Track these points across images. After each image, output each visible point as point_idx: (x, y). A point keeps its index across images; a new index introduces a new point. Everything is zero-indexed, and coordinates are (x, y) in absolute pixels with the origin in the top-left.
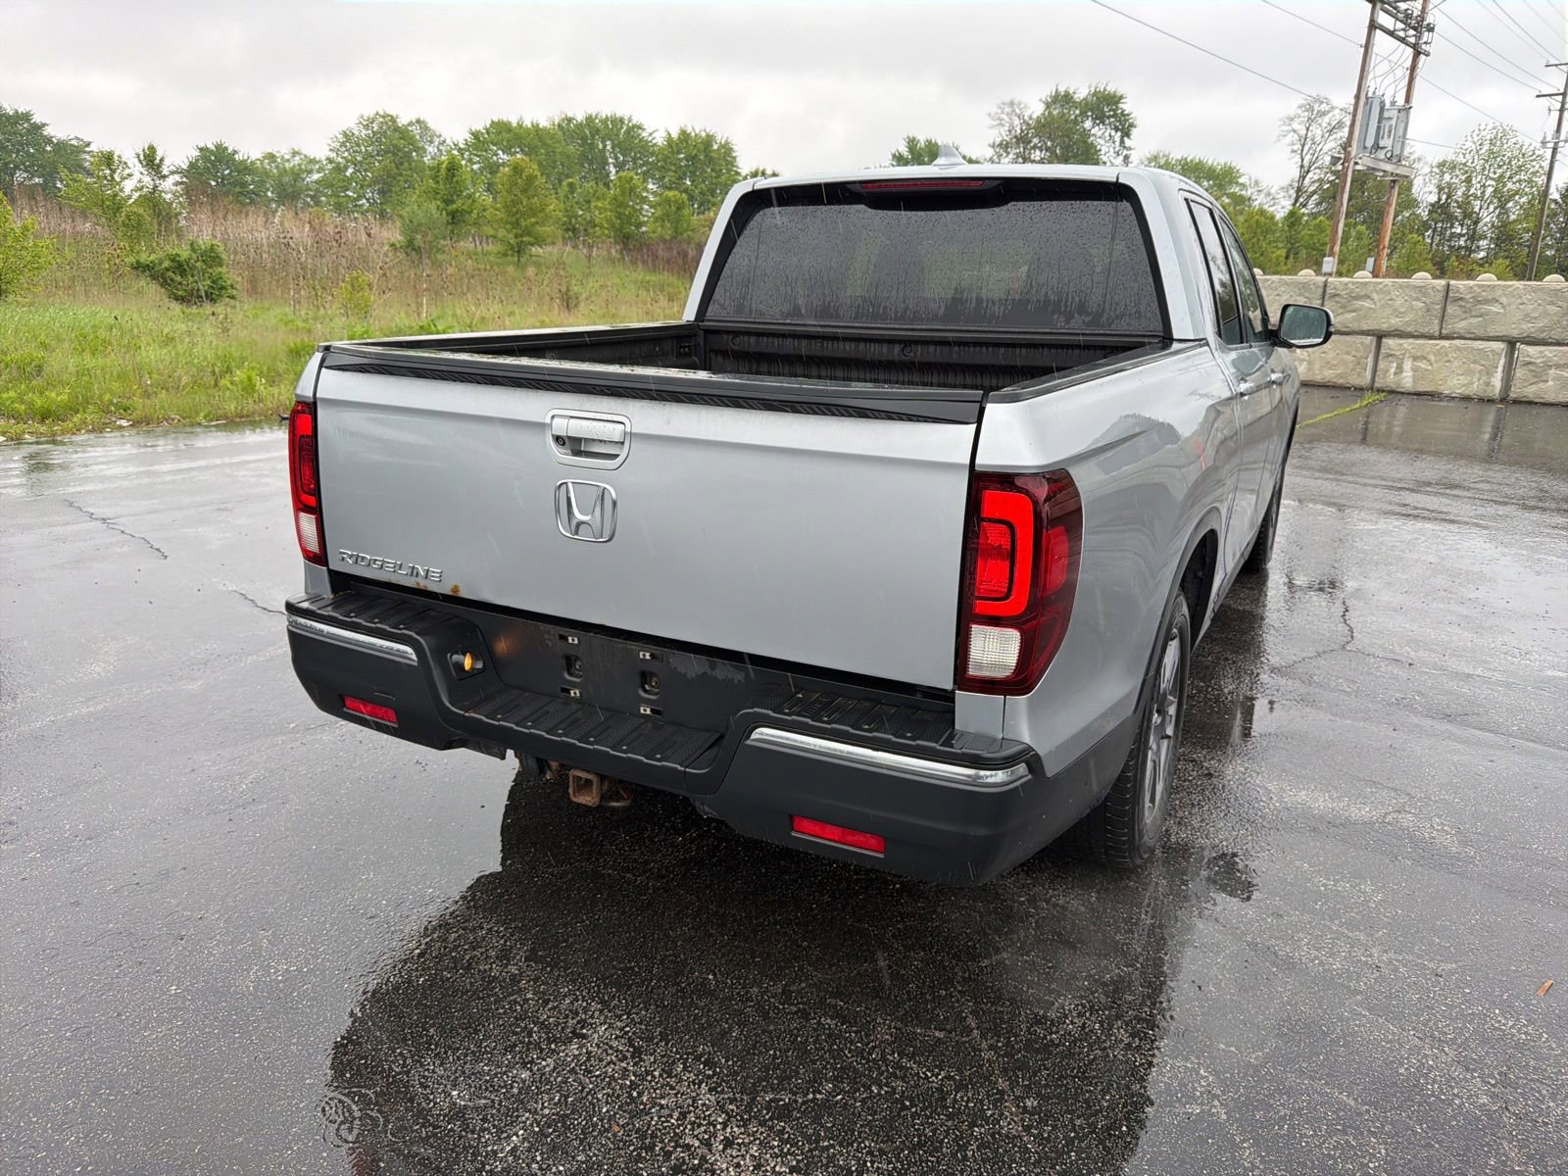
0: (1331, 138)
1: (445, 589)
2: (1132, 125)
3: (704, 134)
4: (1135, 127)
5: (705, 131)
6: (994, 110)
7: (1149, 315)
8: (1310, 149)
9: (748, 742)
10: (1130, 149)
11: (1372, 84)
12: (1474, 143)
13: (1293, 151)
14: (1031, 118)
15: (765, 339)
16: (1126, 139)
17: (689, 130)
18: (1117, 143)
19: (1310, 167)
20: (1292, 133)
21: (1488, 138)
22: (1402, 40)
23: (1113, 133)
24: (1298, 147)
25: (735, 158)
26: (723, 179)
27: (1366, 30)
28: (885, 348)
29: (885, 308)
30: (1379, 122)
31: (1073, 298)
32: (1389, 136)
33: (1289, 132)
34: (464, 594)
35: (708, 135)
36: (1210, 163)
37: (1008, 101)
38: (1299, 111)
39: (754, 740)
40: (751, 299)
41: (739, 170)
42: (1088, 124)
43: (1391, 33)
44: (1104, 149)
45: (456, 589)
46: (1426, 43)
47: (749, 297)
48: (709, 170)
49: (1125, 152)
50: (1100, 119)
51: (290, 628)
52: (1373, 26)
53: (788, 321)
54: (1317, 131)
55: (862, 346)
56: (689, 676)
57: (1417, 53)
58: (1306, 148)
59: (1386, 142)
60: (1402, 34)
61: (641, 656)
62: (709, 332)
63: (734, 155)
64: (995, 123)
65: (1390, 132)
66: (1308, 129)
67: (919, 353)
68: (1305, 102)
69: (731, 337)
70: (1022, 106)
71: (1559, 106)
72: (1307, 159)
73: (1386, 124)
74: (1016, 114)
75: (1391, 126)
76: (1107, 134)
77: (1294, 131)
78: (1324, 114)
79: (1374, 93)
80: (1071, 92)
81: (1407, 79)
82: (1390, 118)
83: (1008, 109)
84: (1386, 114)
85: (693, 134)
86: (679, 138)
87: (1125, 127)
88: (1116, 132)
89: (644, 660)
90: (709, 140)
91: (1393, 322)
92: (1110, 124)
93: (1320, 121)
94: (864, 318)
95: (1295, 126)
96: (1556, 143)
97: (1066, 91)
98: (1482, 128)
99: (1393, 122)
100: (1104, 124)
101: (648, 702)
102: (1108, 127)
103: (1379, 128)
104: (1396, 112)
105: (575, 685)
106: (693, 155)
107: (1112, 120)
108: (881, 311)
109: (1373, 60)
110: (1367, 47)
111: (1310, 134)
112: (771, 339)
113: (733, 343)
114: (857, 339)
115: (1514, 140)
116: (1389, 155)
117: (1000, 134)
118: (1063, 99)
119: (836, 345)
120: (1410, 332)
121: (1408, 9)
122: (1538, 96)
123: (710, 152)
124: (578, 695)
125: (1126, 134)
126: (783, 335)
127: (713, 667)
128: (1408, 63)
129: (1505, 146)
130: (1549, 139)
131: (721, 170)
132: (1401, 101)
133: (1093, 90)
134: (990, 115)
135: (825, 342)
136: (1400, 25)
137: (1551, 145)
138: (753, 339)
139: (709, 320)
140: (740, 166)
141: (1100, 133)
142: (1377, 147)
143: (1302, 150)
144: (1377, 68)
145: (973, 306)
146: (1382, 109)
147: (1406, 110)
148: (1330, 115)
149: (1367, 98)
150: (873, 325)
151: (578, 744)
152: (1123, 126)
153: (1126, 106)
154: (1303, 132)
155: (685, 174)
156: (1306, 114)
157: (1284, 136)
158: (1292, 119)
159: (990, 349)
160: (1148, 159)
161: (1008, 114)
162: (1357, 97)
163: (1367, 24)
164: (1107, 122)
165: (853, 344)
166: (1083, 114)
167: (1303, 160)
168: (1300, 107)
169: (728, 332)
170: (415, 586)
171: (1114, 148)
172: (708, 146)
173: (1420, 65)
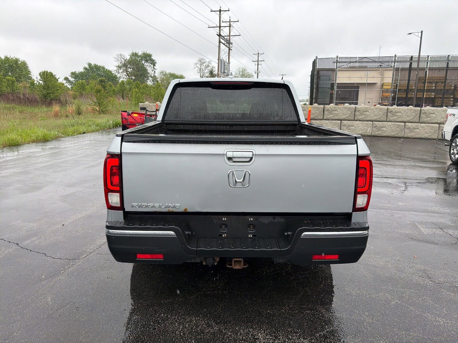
0: (207, 69)
1: (182, 210)
2: (155, 63)
3: (14, 58)
4: (156, 63)
5: (15, 57)
6: (116, 56)
7: (294, 116)
8: (202, 72)
9: (301, 237)
10: (156, 69)
11: (221, 56)
12: (238, 72)
13: (198, 72)
14: (127, 59)
15: (186, 125)
16: (155, 67)
17: (9, 57)
18: (152, 68)
19: (203, 76)
20: (197, 68)
21: (241, 70)
22: (226, 46)
23: (150, 65)
24: (199, 71)
25: (28, 66)
26: (24, 73)
27: (218, 43)
28: (225, 127)
29: (223, 116)
30: (224, 66)
31: (275, 113)
32: (226, 70)
33: (196, 67)
34: (189, 210)
35: (16, 59)
36: (177, 74)
37: (119, 54)
38: (198, 62)
39: (303, 236)
40: (180, 114)
41: (30, 71)
42: (143, 62)
43: (224, 44)
44: (149, 69)
45: (186, 209)
46: (231, 47)
47: (180, 113)
48: (18, 70)
49: (155, 70)
50: (147, 61)
51: (107, 233)
52: (220, 42)
53: (193, 120)
54: (203, 67)
55: (218, 127)
56: (266, 223)
57: (229, 49)
58: (201, 72)
59: (226, 71)
60: (226, 44)
61: (250, 220)
62: (167, 124)
63: (27, 65)
64: (116, 60)
65: (226, 69)
66: (201, 67)
67: (235, 128)
68: (199, 60)
69: (174, 125)
70: (124, 56)
71: (257, 64)
72: (202, 74)
73: (225, 67)
74: (122, 58)
75: (226, 67)
76: (149, 65)
77: (198, 67)
78: (204, 63)
79: (222, 59)
80: (137, 53)
81: (228, 56)
82: (226, 65)
83: (120, 56)
84: (225, 64)
85: (10, 58)
86: (5, 59)
87: (154, 63)
88: (151, 64)
89: (251, 221)
90: (17, 61)
91: (343, 117)
92: (149, 62)
93: (203, 64)
94: (217, 119)
95: (198, 65)
96: (258, 73)
97: (135, 52)
98: (240, 68)
99: (227, 66)
100: (148, 62)
101: (251, 233)
102: (149, 63)
103: (224, 67)
104: (227, 64)
105: (224, 233)
106: (11, 65)
107: (150, 61)
108: (222, 117)
109: (221, 51)
110: (219, 47)
111: (201, 68)
112: (188, 125)
113: (175, 127)
114: (216, 125)
115: (247, 71)
116: (227, 74)
117: (118, 64)
118: (135, 55)
119: (209, 127)
120: (347, 119)
121: (227, 38)
122: (253, 61)
123: (18, 64)
124: (226, 236)
125: (154, 65)
126: (193, 124)
127: (274, 219)
128: (228, 52)
129: (245, 73)
130: (256, 71)
131: (23, 70)
132: (227, 61)
133: (143, 53)
134: (114, 58)
135: (206, 126)
136: (225, 42)
137: (257, 73)
138: (182, 126)
139: (166, 120)
140: (30, 69)
141: (147, 65)
142: (224, 72)
143: (200, 72)
144: (222, 53)
145: (249, 115)
146: (224, 63)
147: (229, 63)
148: (206, 63)
149: (221, 60)
150: (220, 121)
151: (242, 250)
152: (153, 63)
153: (153, 57)
154: (200, 67)
155: (8, 71)
156: (200, 63)
157: (195, 68)
158: (197, 64)
159: (255, 126)
160: (160, 72)
161: (120, 58)
162: (218, 59)
163: (218, 41)
164: (148, 61)
165: (215, 126)
166: (142, 59)
167: (201, 74)
168: (198, 61)
169: (173, 124)
170: (168, 211)
171: (152, 69)
172: (17, 62)
173: (230, 52)
